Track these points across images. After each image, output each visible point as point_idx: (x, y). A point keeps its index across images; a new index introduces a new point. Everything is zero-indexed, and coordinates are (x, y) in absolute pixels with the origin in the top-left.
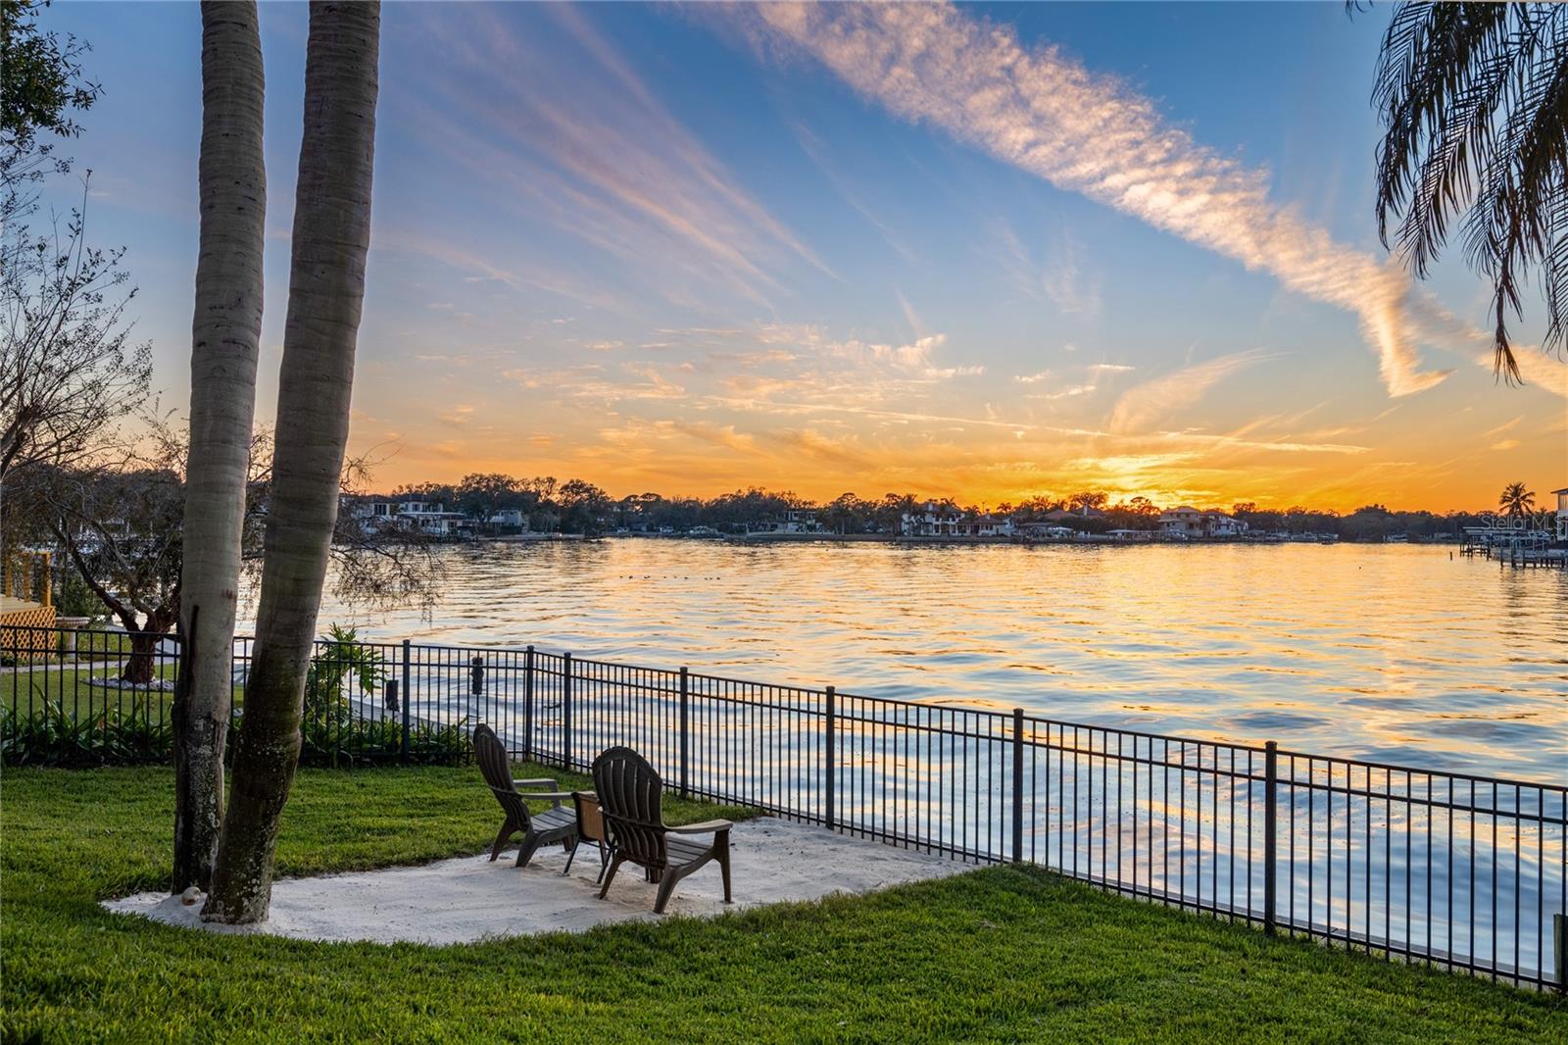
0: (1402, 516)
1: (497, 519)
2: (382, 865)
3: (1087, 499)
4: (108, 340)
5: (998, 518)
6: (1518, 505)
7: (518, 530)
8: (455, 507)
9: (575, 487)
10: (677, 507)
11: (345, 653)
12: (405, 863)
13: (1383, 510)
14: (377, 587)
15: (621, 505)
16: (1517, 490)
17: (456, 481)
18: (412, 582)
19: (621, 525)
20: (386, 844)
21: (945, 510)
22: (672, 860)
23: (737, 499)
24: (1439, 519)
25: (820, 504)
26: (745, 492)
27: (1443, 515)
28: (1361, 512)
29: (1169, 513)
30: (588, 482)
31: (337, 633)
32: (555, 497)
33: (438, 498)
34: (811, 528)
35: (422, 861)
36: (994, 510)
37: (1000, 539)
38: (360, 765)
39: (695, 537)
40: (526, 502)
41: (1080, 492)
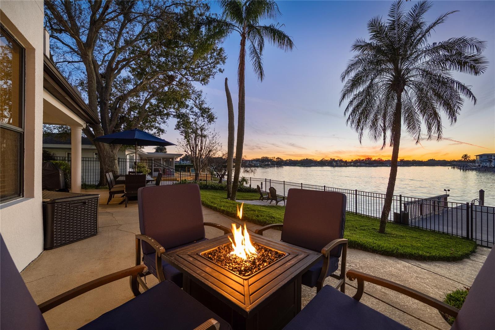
0: (439, 161)
1: (267, 163)
2: (247, 200)
3: (369, 159)
4: (218, 142)
5: (351, 162)
6: (466, 158)
7: (270, 165)
8: (260, 162)
9: (278, 158)
10: (294, 161)
11: (244, 180)
12: (250, 200)
13: (434, 160)
14: (248, 172)
15: (285, 161)
16: (466, 155)
17: (260, 158)
18: (252, 171)
19: (285, 164)
20: (248, 198)
21: (341, 161)
22: (278, 200)
23: (304, 160)
24: (448, 161)
25: (318, 160)
26: (305, 159)
27: (449, 160)
28: (429, 160)
29: (386, 161)
30: (280, 157)
31: (243, 177)
32: (275, 160)
33: (257, 160)
34: (317, 164)
35: (252, 200)
36: (350, 161)
37: (351, 166)
38: (245, 192)
39: (298, 166)
40: (271, 160)
41: (367, 158)
